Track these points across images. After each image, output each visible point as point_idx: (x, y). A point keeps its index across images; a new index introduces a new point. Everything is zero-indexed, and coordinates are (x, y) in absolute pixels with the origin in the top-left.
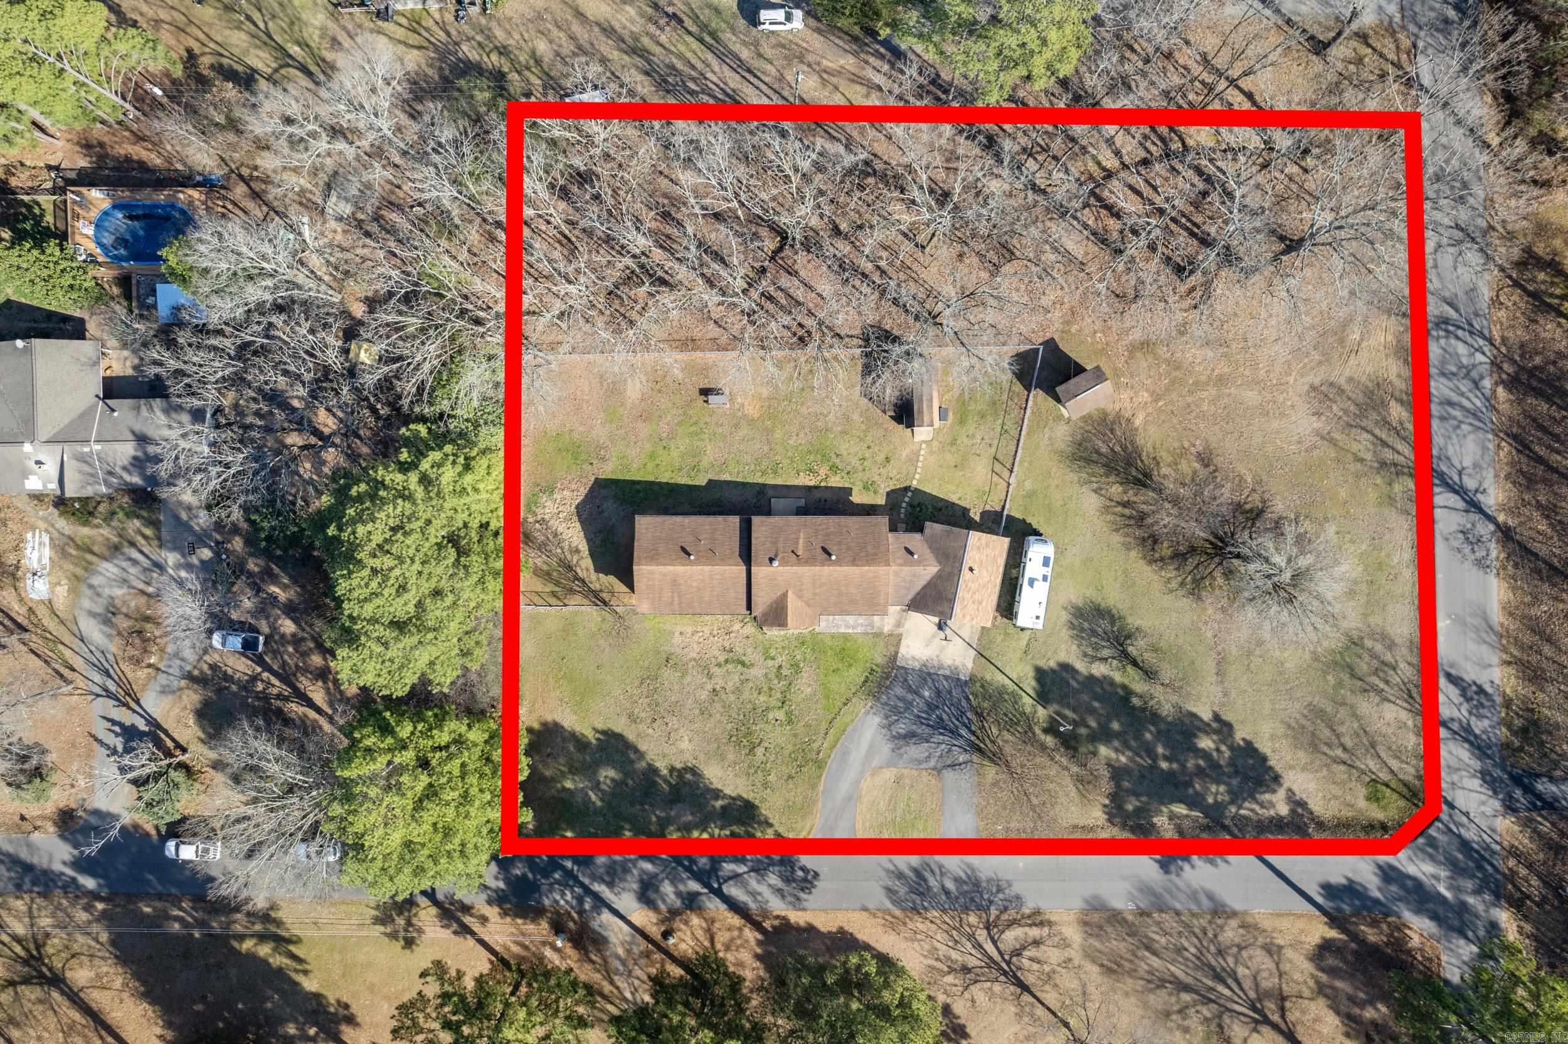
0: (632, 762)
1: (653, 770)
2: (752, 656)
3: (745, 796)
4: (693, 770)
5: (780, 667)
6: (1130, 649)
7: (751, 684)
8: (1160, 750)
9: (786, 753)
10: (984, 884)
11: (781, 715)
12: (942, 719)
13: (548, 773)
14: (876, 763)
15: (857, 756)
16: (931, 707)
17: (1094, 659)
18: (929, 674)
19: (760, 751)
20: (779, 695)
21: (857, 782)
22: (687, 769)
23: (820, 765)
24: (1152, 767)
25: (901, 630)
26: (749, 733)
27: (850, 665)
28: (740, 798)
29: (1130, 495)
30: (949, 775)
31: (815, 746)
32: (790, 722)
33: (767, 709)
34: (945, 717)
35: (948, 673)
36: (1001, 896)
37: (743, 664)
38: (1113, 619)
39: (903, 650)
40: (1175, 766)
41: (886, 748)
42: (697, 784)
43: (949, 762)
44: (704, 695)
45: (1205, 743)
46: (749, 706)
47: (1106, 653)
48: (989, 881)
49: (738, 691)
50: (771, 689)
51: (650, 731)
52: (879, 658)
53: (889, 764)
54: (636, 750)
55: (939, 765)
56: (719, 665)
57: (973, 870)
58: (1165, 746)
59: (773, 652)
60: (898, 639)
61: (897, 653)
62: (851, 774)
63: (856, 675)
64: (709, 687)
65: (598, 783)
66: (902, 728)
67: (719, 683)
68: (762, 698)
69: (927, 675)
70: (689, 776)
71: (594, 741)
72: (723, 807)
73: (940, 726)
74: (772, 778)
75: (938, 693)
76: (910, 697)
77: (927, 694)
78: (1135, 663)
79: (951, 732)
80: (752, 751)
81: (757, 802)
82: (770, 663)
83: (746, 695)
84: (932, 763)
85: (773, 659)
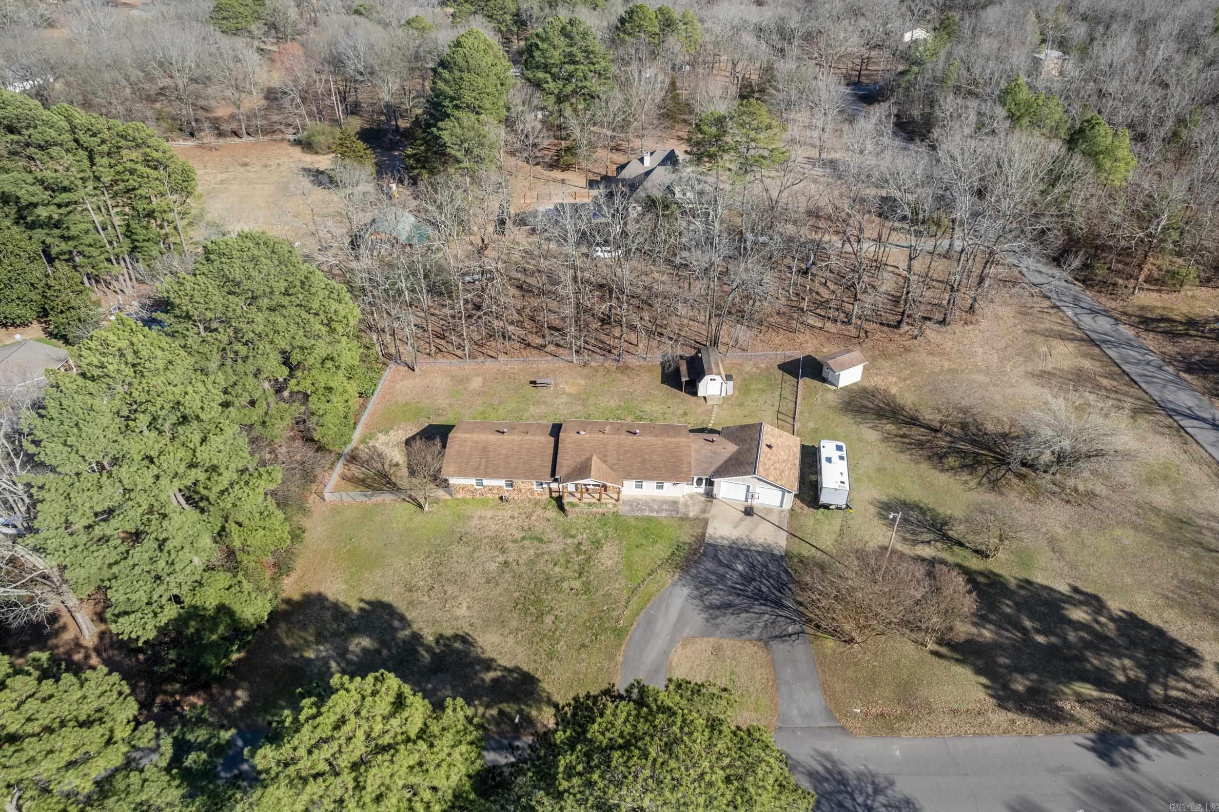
0: (395, 630)
1: (417, 638)
2: (550, 534)
3: (525, 668)
4: (463, 639)
5: (580, 544)
6: (950, 533)
7: (546, 557)
8: (1028, 624)
9: (580, 621)
10: (854, 782)
11: (577, 584)
12: (760, 590)
13: (288, 642)
14: (687, 631)
15: (664, 626)
16: (747, 579)
17: (915, 543)
18: (741, 550)
19: (549, 619)
20: (576, 567)
21: (666, 653)
22: (456, 637)
23: (620, 633)
24: (1025, 640)
25: (707, 515)
26: (539, 600)
27: (655, 542)
28: (517, 669)
29: (904, 430)
30: (779, 647)
31: (615, 614)
32: (587, 591)
33: (563, 580)
34: (764, 589)
35: (760, 549)
36: (881, 799)
37: (541, 541)
38: (923, 511)
39: (710, 531)
40: (1053, 639)
41: (698, 619)
42: (467, 654)
43: (777, 632)
44: (493, 567)
45: (1078, 614)
46: (542, 577)
47: (926, 537)
48: (860, 776)
49: (531, 563)
50: (568, 562)
51: (426, 598)
52: (686, 536)
53: (704, 634)
54: (402, 618)
55: (765, 636)
56: (515, 541)
57: (833, 762)
58: (1031, 618)
59: (573, 532)
60: (705, 522)
61: (704, 535)
62: (659, 643)
63: (662, 550)
64: (501, 559)
65: (346, 651)
66: (715, 598)
67: (512, 557)
68: (557, 569)
69: (737, 551)
70: (458, 645)
71: (356, 611)
72: (495, 681)
73: (760, 597)
74: (561, 647)
75: (752, 566)
76: (721, 570)
77: (740, 568)
78: (961, 544)
79: (776, 603)
80: (540, 616)
81: (538, 675)
82: (569, 541)
83: (541, 565)
84: (756, 633)
85: (573, 537)
